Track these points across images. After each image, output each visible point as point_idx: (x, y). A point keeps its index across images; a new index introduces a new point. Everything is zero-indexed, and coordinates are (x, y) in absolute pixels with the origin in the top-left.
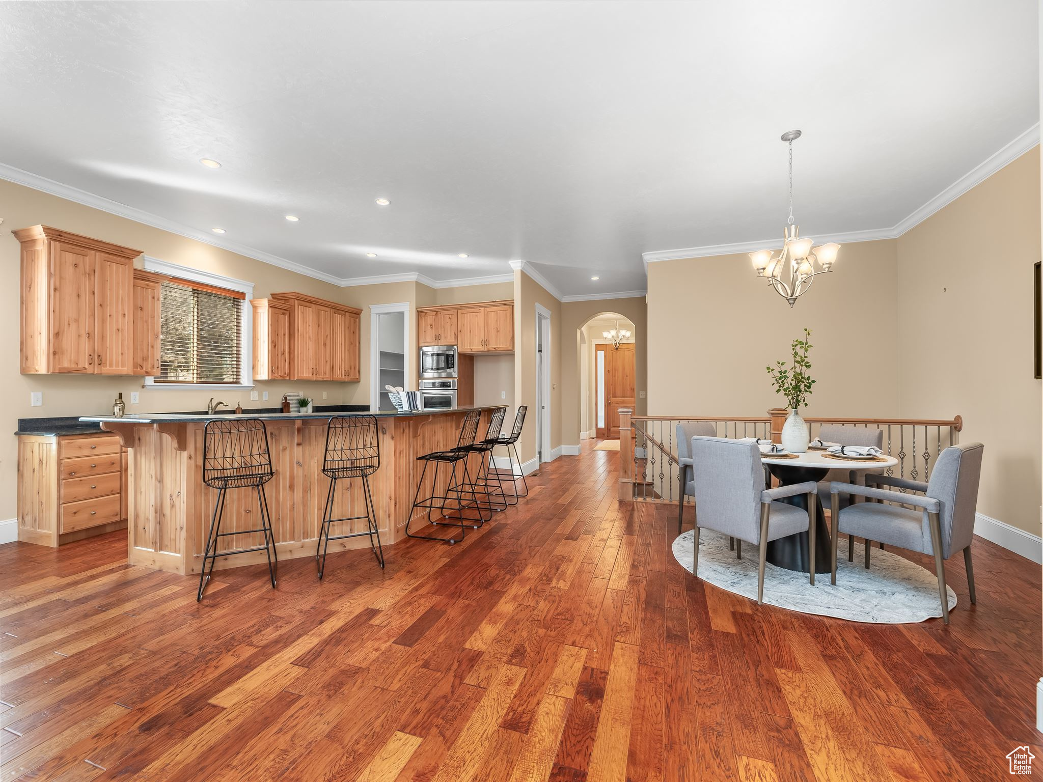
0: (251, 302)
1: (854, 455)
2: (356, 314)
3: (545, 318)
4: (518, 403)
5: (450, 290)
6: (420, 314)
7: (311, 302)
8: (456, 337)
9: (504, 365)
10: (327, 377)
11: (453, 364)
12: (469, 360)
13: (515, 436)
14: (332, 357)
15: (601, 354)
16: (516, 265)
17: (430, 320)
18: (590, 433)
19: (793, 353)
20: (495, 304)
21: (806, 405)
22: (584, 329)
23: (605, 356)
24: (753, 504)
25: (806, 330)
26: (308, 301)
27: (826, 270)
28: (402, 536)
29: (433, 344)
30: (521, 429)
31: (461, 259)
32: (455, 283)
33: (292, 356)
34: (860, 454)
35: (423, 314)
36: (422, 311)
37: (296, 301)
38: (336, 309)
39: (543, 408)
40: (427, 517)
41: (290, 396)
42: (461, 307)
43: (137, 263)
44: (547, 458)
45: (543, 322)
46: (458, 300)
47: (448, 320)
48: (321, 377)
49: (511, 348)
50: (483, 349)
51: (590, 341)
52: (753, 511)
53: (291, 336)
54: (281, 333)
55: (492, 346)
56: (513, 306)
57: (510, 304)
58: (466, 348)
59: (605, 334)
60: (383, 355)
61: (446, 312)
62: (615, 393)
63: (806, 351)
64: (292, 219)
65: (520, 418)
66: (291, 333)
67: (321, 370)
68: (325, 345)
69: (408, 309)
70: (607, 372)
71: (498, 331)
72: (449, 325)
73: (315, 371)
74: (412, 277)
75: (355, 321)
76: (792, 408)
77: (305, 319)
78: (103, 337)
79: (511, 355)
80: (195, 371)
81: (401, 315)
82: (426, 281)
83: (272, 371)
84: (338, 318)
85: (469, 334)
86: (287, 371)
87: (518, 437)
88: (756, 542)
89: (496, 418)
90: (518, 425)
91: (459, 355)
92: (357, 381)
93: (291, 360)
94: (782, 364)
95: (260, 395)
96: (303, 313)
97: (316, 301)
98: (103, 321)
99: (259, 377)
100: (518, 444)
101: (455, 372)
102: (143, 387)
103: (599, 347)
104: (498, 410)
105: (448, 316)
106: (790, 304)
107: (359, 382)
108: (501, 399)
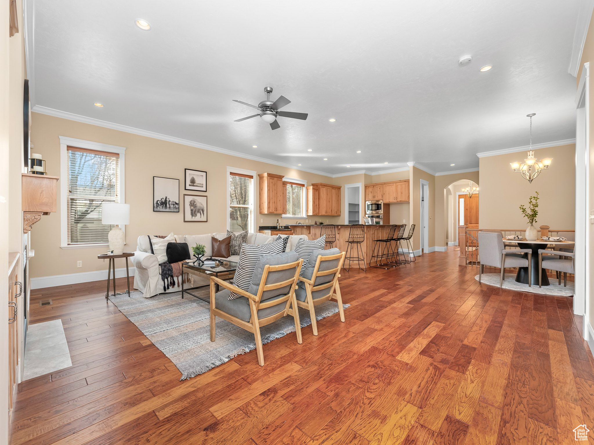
0: (306, 187)
1: (552, 240)
2: (339, 188)
3: (426, 185)
4: (411, 223)
5: (379, 176)
6: (366, 187)
7: (325, 186)
8: (382, 196)
9: (405, 207)
10: (330, 214)
11: (381, 208)
12: (387, 206)
13: (410, 236)
14: (332, 206)
15: (462, 200)
16: (411, 164)
17: (370, 189)
18: (454, 244)
19: (530, 201)
20: (400, 181)
21: (536, 222)
22: (450, 187)
23: (464, 201)
24: (498, 254)
25: (536, 192)
26: (324, 185)
27: (546, 168)
28: (368, 266)
29: (372, 200)
30: (412, 234)
31: (386, 164)
32: (381, 172)
33: (319, 206)
34: (555, 240)
35: (368, 187)
36: (367, 186)
37: (321, 186)
38: (333, 187)
39: (424, 227)
40: (376, 262)
41: (317, 221)
42: (385, 184)
43: (284, 180)
44: (426, 251)
45: (425, 187)
46: (383, 180)
47: (379, 189)
48: (328, 214)
49: (408, 201)
50: (395, 201)
51: (455, 193)
52: (498, 256)
53: (319, 199)
54: (316, 198)
55: (399, 200)
56: (409, 182)
57: (408, 181)
58: (387, 201)
59: (463, 190)
60: (350, 205)
61: (378, 186)
62: (471, 221)
63: (536, 201)
64: (326, 159)
65: (412, 229)
66: (319, 198)
67: (328, 212)
68: (329, 201)
69: (361, 185)
70: (466, 210)
71: (402, 193)
72: (379, 191)
73: (326, 212)
74: (363, 172)
75: (339, 191)
76: (531, 223)
77: (323, 192)
78: (277, 203)
79: (408, 203)
80: (292, 212)
81: (358, 188)
82: (369, 173)
83: (313, 212)
84: (334, 191)
85: (388, 195)
86: (318, 212)
87: (411, 237)
88: (500, 267)
89: (402, 229)
90: (411, 232)
91: (384, 204)
92: (339, 216)
93: (319, 208)
94: (523, 206)
95: (309, 221)
96: (323, 190)
97: (326, 185)
98: (277, 198)
99: (309, 214)
100: (411, 240)
101: (381, 212)
102: (282, 217)
103: (460, 196)
104: (402, 226)
105: (379, 188)
106: (530, 182)
107: (340, 216)
108: (404, 222)
